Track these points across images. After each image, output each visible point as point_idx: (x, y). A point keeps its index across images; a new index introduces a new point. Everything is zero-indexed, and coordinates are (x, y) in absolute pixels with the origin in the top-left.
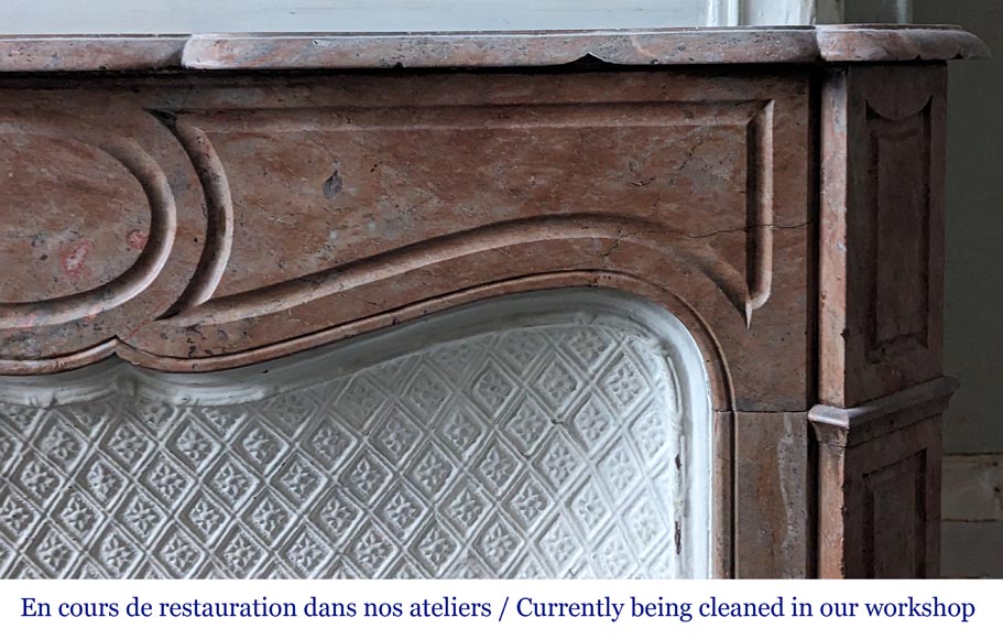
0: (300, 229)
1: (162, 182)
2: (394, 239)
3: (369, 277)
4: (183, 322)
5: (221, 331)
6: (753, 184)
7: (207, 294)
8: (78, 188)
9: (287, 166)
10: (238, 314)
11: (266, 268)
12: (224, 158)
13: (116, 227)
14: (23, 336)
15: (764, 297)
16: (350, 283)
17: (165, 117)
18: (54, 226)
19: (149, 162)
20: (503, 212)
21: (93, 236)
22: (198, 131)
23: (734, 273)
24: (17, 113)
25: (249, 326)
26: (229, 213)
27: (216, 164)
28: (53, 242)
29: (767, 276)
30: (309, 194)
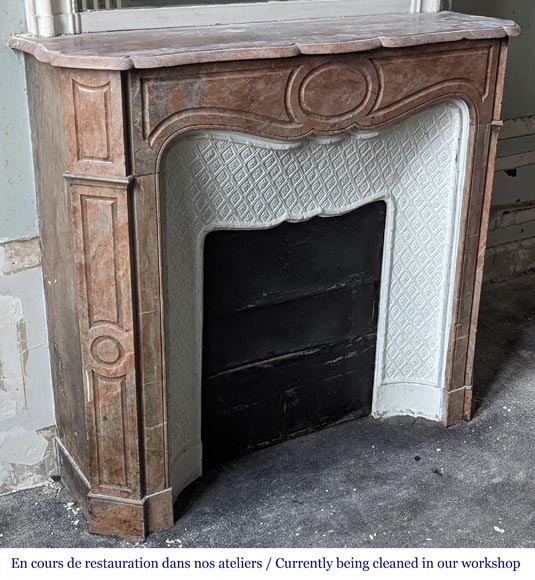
0: (398, 88)
1: (369, 78)
2: (417, 89)
3: (410, 100)
4: (370, 116)
5: (379, 117)
6: (487, 67)
7: (376, 108)
8: (351, 81)
9: (396, 72)
10: (381, 113)
11: (389, 100)
12: (383, 70)
13: (358, 92)
14: (336, 124)
15: (486, 96)
16: (406, 102)
17: (371, 60)
18: (345, 93)
19: (367, 73)
20: (440, 79)
21: (354, 94)
22: (377, 63)
23: (481, 90)
24: (338, 62)
25: (384, 116)
26: (383, 85)
27: (381, 72)
28: (345, 97)
29: (487, 90)
30: (400, 78)
